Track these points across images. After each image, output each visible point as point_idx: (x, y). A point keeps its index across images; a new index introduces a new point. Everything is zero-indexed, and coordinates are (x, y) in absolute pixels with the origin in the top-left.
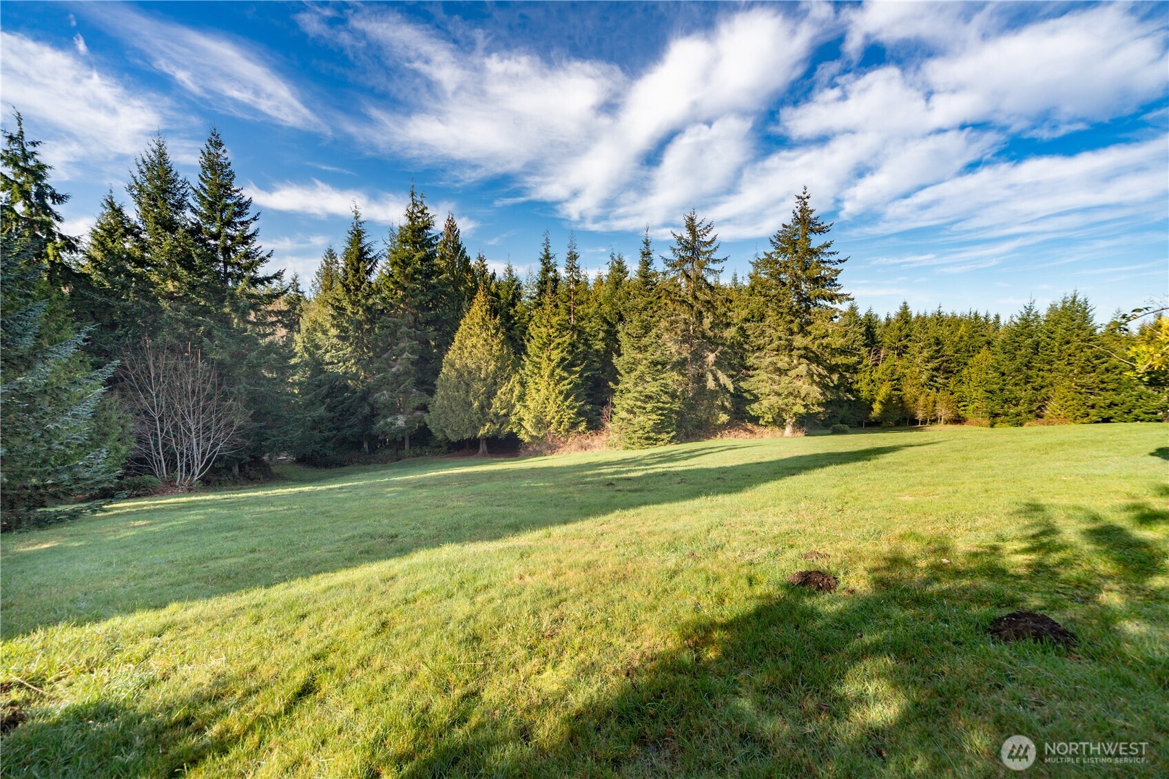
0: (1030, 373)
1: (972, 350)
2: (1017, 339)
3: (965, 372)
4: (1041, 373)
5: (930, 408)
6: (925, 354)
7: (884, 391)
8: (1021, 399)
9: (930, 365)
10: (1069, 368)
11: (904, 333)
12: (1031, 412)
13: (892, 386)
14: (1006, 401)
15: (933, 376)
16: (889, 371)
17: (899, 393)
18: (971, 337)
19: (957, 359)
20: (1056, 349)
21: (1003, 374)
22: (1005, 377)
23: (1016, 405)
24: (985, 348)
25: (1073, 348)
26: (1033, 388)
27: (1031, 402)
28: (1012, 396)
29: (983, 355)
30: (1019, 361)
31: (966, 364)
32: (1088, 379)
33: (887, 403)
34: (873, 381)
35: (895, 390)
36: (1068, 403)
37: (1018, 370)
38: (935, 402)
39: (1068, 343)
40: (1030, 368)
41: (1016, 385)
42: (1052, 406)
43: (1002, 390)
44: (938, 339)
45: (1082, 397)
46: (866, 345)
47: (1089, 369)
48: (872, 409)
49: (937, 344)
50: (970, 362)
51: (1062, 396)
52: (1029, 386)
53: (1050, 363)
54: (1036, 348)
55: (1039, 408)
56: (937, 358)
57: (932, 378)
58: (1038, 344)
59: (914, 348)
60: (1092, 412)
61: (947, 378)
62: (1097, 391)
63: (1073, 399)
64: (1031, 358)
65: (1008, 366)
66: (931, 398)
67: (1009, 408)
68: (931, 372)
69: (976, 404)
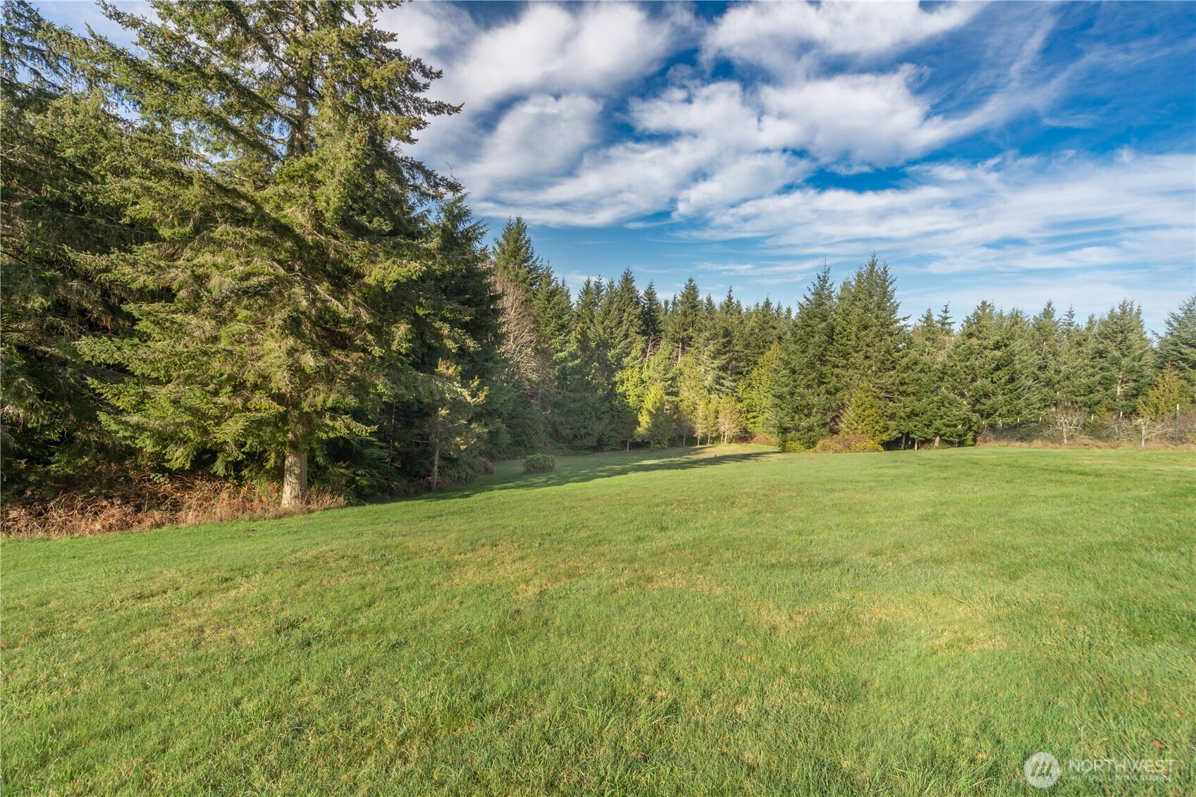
0: (824, 369)
1: (763, 346)
2: (810, 322)
3: (755, 373)
4: (836, 371)
5: (711, 419)
6: (711, 347)
7: (654, 395)
8: (814, 405)
9: (717, 363)
10: (867, 363)
11: (689, 320)
12: (824, 425)
13: (665, 389)
14: (797, 410)
15: (720, 377)
16: (661, 367)
17: (674, 398)
18: (762, 329)
19: (747, 355)
20: (853, 337)
21: (794, 372)
22: (796, 376)
23: (808, 416)
24: (775, 343)
25: (872, 335)
26: (828, 392)
27: (825, 411)
28: (804, 403)
29: (774, 353)
30: (811, 351)
31: (756, 363)
32: (888, 379)
33: (656, 414)
34: (643, 382)
35: (668, 394)
36: (866, 413)
37: (811, 365)
38: (717, 412)
39: (865, 328)
40: (824, 363)
41: (809, 387)
42: (849, 415)
43: (792, 394)
44: (727, 330)
45: (882, 403)
46: (644, 333)
47: (888, 365)
48: (639, 423)
49: (725, 336)
50: (760, 361)
51: (860, 402)
52: (823, 389)
53: (846, 356)
54: (831, 334)
55: (833, 419)
56: (725, 353)
57: (718, 380)
58: (833, 330)
59: (699, 340)
60: (892, 424)
61: (734, 381)
62: (896, 395)
63: (872, 406)
64: (825, 350)
65: (799, 361)
66: (712, 407)
67: (800, 419)
68: (717, 372)
69: (766, 415)
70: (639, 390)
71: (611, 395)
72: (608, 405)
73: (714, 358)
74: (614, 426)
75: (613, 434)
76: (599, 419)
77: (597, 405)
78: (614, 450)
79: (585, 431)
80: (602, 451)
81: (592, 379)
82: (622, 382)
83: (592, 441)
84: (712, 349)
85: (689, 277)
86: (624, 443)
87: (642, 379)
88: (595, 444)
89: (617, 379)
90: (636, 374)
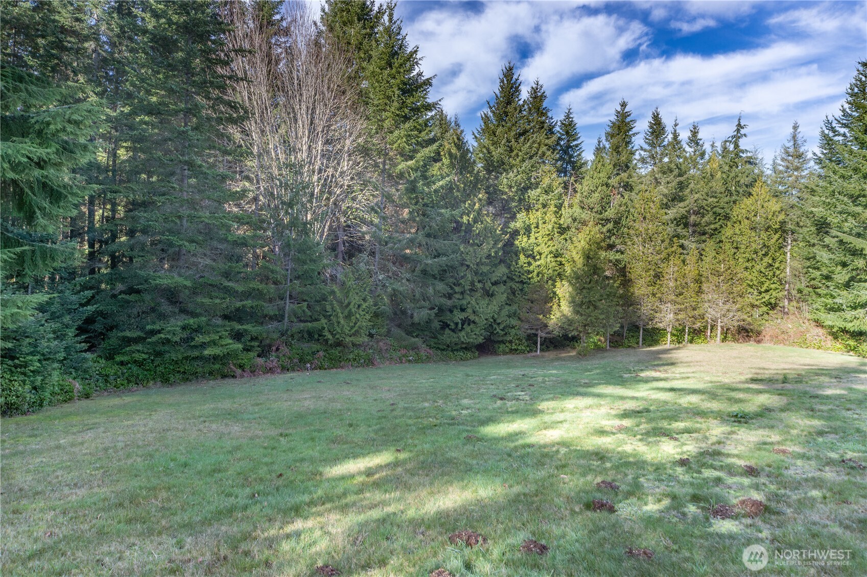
70: (556, 244)
71: (510, 250)
72: (506, 270)
73: (667, 206)
74: (514, 307)
75: (514, 322)
76: (490, 295)
77: (485, 269)
78: (513, 351)
79: (463, 316)
80: (495, 353)
81: (475, 221)
82: (528, 230)
83: (475, 336)
84: (666, 191)
85: (620, 101)
86: (531, 339)
87: (560, 227)
88: (480, 340)
89: (517, 224)
90: (551, 217)
